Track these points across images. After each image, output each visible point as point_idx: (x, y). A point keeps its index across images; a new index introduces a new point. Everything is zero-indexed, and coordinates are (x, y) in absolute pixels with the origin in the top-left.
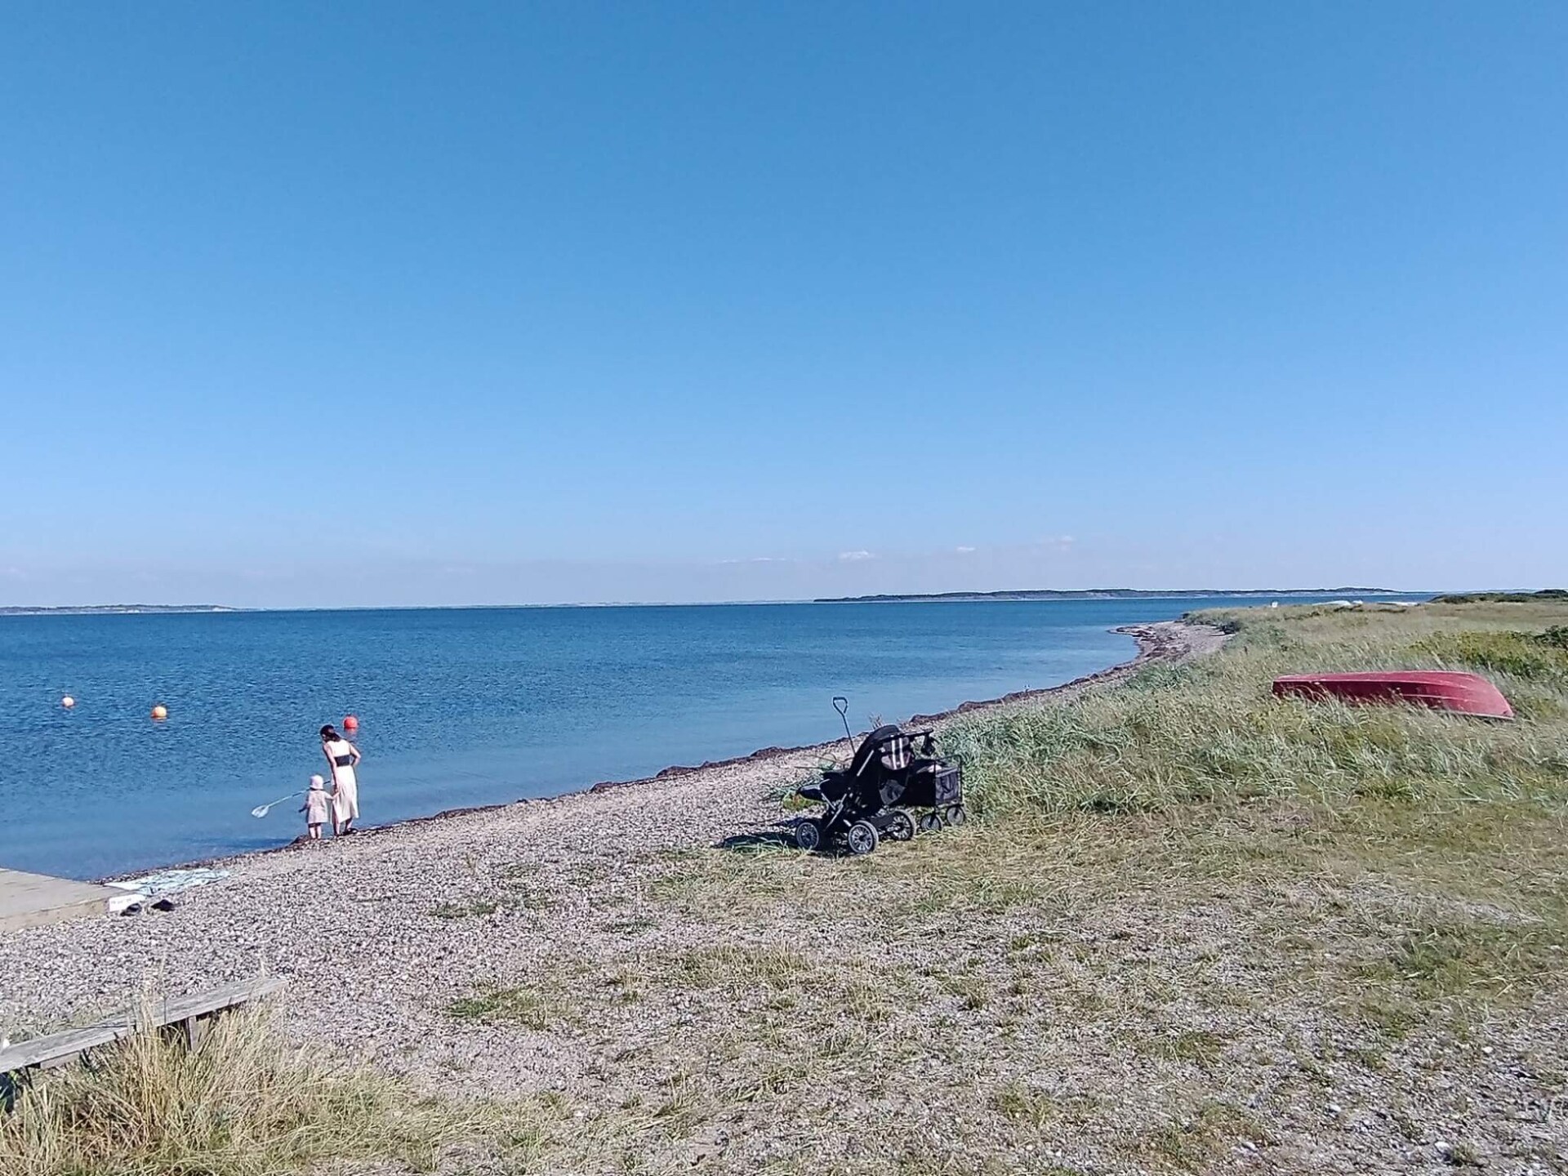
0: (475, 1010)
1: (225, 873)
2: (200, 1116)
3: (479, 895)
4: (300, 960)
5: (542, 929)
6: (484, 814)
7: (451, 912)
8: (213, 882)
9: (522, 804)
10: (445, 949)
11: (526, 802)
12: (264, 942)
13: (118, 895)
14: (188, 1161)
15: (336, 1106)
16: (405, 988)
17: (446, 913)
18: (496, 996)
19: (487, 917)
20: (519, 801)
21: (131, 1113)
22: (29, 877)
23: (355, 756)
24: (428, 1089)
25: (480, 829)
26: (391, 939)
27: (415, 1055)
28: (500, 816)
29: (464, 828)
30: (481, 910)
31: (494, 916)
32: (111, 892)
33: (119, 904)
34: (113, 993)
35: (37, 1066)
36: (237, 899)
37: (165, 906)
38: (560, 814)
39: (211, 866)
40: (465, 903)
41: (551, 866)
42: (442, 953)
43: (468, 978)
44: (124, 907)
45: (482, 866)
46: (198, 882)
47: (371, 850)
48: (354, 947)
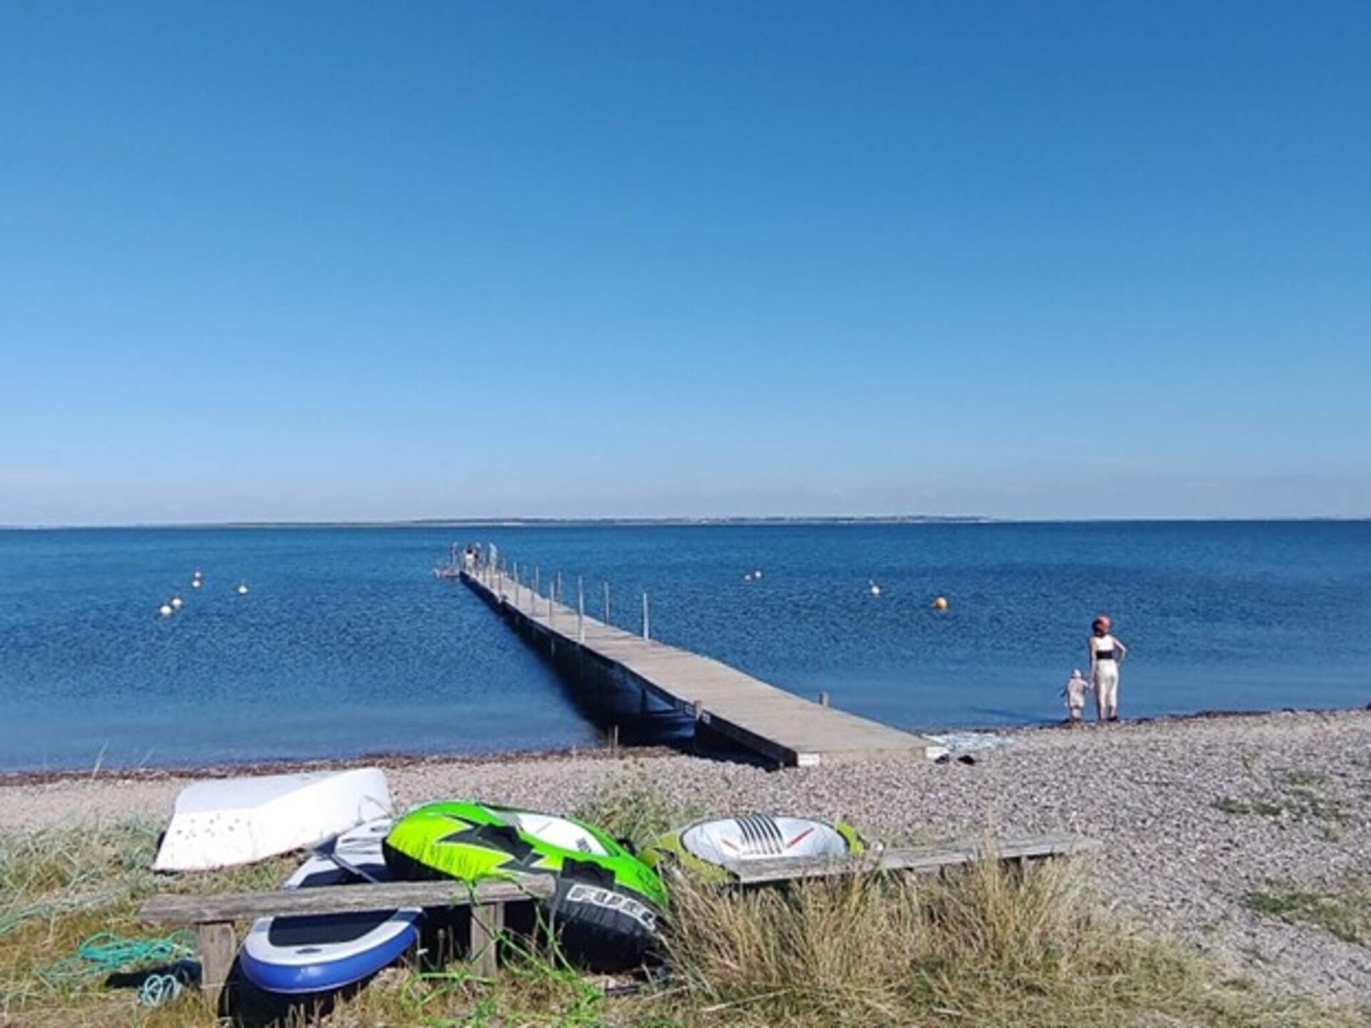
0: (1276, 908)
1: (1009, 740)
2: (1032, 940)
3: (1261, 796)
4: (1091, 826)
5: (1336, 840)
6: (1247, 719)
7: (1233, 807)
8: (1001, 746)
9: (1288, 713)
10: (1231, 841)
11: (1292, 711)
12: (1057, 804)
13: (932, 746)
14: (1025, 975)
15: (1150, 965)
16: (1194, 871)
17: (1226, 806)
18: (1294, 897)
19: (1272, 818)
20: (1285, 710)
21: (979, 925)
22: (867, 723)
23: (1120, 651)
24: (1234, 971)
25: (1247, 732)
26: (1175, 822)
27: (1215, 934)
28: (1265, 722)
29: (1228, 730)
30: (1265, 810)
31: (1279, 818)
32: (927, 743)
33: (934, 753)
34: (940, 824)
35: (911, 869)
36: (1025, 763)
37: (967, 760)
38: (1334, 727)
39: (997, 733)
40: (1247, 801)
41: (1337, 779)
42: (1228, 845)
43: (1259, 874)
44: (937, 755)
45: (1258, 767)
46: (989, 744)
47: (1137, 738)
48: (1139, 824)
